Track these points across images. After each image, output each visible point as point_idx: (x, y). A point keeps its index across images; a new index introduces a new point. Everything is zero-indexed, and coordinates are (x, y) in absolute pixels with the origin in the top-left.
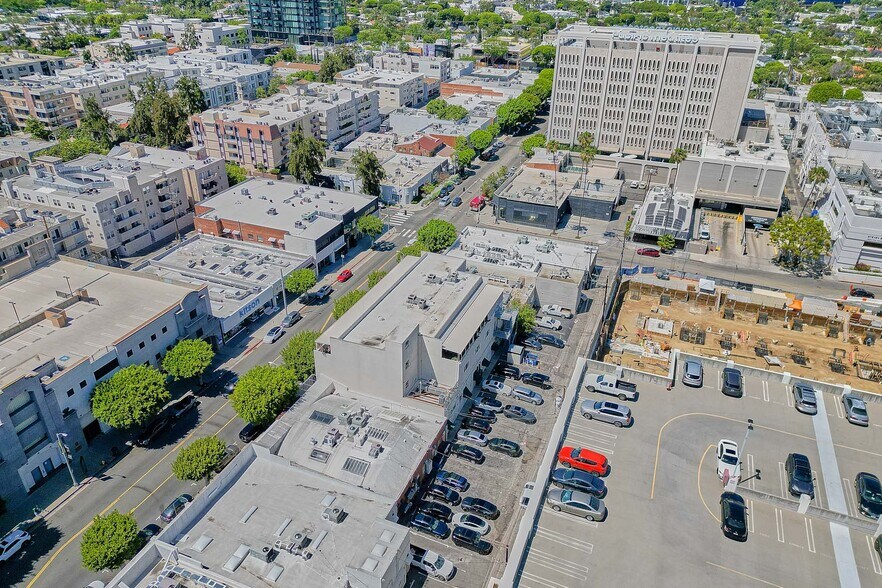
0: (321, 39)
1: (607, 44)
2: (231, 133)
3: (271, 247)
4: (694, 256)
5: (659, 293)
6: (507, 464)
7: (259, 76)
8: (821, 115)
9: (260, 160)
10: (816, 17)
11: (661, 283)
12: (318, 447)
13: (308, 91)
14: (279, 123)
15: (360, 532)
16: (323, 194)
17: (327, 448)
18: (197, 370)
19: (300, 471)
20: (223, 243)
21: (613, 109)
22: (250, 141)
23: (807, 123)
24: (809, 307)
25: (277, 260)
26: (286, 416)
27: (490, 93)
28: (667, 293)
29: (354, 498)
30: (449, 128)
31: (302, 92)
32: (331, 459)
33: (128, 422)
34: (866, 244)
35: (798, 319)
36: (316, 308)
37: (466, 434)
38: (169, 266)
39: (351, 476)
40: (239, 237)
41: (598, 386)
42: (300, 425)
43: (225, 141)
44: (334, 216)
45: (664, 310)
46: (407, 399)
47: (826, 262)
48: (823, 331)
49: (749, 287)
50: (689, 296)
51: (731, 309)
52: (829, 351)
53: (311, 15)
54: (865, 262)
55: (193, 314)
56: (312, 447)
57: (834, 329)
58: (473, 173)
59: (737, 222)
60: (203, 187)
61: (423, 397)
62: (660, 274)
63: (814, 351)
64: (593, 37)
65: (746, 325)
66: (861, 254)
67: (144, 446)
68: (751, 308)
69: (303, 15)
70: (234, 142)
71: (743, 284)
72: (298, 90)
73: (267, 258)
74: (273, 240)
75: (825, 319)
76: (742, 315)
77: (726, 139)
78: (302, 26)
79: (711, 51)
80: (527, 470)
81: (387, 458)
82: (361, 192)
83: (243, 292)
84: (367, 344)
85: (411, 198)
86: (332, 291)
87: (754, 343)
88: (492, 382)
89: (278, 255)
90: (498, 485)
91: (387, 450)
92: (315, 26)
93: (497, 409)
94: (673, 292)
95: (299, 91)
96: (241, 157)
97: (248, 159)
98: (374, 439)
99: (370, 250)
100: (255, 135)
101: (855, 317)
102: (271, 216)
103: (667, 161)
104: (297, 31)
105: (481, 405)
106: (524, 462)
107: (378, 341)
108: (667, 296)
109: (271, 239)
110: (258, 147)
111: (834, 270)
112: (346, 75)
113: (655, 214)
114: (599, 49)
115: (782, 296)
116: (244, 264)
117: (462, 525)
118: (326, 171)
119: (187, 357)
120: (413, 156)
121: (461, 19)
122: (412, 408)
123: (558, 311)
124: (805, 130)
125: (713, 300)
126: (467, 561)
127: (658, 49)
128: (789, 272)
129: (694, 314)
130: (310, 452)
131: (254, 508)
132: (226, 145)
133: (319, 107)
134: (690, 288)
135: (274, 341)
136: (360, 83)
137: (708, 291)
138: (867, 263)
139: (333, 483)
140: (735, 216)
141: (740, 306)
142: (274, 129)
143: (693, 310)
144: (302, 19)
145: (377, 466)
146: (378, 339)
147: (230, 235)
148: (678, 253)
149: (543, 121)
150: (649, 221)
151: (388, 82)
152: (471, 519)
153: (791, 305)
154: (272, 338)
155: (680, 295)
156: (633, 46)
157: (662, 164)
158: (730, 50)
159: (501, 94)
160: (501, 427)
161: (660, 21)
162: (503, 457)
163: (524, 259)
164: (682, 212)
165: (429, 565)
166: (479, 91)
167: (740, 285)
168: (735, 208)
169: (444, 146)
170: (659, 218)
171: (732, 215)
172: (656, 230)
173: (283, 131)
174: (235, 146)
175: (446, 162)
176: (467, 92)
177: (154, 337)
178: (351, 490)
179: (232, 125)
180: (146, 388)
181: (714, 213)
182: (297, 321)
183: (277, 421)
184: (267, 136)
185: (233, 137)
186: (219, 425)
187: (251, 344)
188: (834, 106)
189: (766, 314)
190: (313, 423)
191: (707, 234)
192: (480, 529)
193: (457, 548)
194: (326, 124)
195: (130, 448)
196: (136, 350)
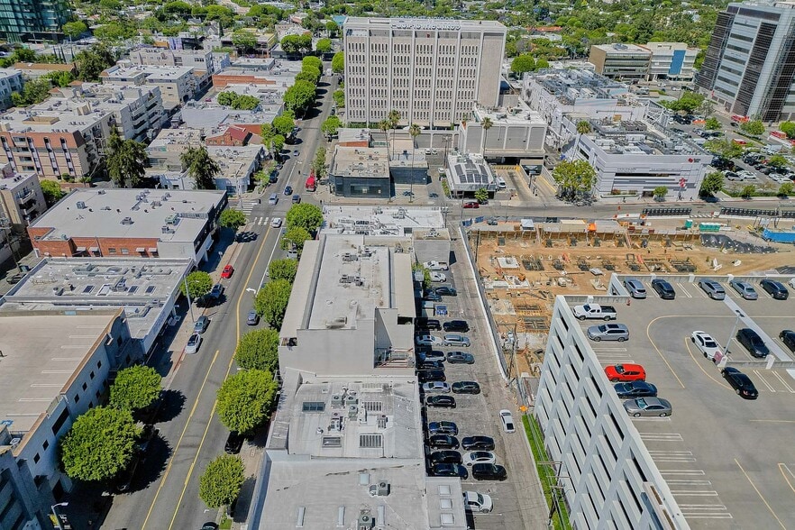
0: (48, 37)
1: (386, 33)
2: (24, 144)
3: (140, 258)
4: (504, 203)
5: (495, 237)
6: (475, 401)
7: (11, 80)
8: (540, 81)
9: (64, 171)
10: (477, 4)
11: (492, 228)
12: (326, 433)
13: (83, 92)
14: (81, 129)
15: (410, 496)
16: (169, 196)
17: (334, 433)
18: (152, 397)
19: (323, 462)
20: (82, 262)
21: (399, 89)
22: (65, 151)
23: (530, 88)
24: (601, 227)
25: (156, 270)
26: (278, 414)
27: (263, 81)
28: (501, 235)
29: (385, 469)
30: (247, 117)
31: (78, 93)
32: (344, 442)
33: (114, 470)
34: (617, 175)
35: (595, 237)
36: (219, 309)
37: (431, 386)
38: (32, 299)
39: (371, 451)
40: (97, 253)
41: (588, 314)
42: (296, 420)
43: (15, 154)
44: (198, 216)
45: (503, 249)
46: (378, 369)
47: (590, 192)
48: (612, 243)
49: (555, 220)
50: (516, 234)
51: (549, 239)
52: (624, 257)
53: (31, 11)
54: (616, 188)
55: (120, 341)
56: (320, 436)
57: (621, 240)
58: (288, 158)
59: (517, 170)
60: (21, 207)
61: (389, 364)
62: (490, 221)
63: (615, 259)
64: (374, 27)
65: (562, 249)
66: (614, 182)
67: (124, 492)
68: (563, 235)
69: (22, 12)
70: (28, 154)
71: (550, 219)
72: (74, 92)
73: (143, 270)
74: (142, 250)
75: (612, 234)
76: (558, 242)
77: (491, 106)
78: (22, 23)
79: (470, 36)
80: (492, 401)
81: (395, 425)
82: (194, 188)
83: (141, 309)
84: (333, 328)
85: (246, 188)
86: (224, 289)
87: (575, 262)
88: (425, 337)
89: (152, 264)
90: (478, 420)
91: (390, 418)
92: (39, 22)
93: (441, 358)
94: (504, 233)
95: (75, 94)
96: (38, 169)
97: (48, 170)
98: (373, 412)
99: (235, 243)
100: (55, 143)
101: (632, 229)
102: (127, 226)
103: (449, 129)
104: (16, 29)
105: (427, 359)
106: (486, 396)
107: (341, 324)
108: (502, 237)
109: (139, 249)
110: (61, 158)
111: (598, 197)
112: (110, 72)
113: (465, 173)
114: (381, 37)
115: (582, 222)
116: (123, 280)
117: (475, 462)
118: (149, 173)
119: (136, 386)
120: (227, 147)
121: (189, 11)
122: (386, 376)
123: (437, 266)
124: (529, 94)
125: (535, 234)
126: (494, 490)
127: (428, 36)
128: (571, 205)
129: (525, 247)
130: (321, 441)
131: (301, 510)
132: (17, 159)
133: (109, 108)
134: (516, 228)
135: (197, 350)
136: (130, 80)
137: (529, 228)
138: (618, 189)
139: (358, 462)
140: (514, 167)
141: (555, 235)
142: (76, 134)
143: (522, 245)
144: (20, 15)
145: (390, 434)
146: (341, 321)
147: (86, 254)
148: (491, 203)
149: (320, 104)
150: (463, 179)
151: (162, 78)
152: (479, 455)
153: (586, 228)
154: (195, 347)
155: (511, 235)
156: (409, 34)
157: (446, 132)
158: (485, 34)
159: (274, 82)
160: (453, 373)
161: (367, 10)
162: (468, 396)
163: (390, 227)
164: (482, 168)
165: (472, 503)
166: (252, 80)
167: (548, 219)
168: (512, 161)
169: (250, 135)
170: (470, 175)
171: (512, 166)
172: (471, 187)
173: (85, 136)
174: (29, 159)
175: (262, 150)
176: (241, 82)
177: (92, 375)
178: (379, 464)
179: (23, 136)
180: (121, 429)
181: (499, 166)
182: (208, 325)
183: (272, 423)
184: (71, 143)
185: (25, 149)
186: (195, 446)
187: (174, 358)
188: (544, 74)
189: (574, 238)
190: (308, 414)
191: (504, 184)
192: (491, 461)
193: (481, 482)
194: (121, 125)
195: (110, 499)
196: (81, 393)
